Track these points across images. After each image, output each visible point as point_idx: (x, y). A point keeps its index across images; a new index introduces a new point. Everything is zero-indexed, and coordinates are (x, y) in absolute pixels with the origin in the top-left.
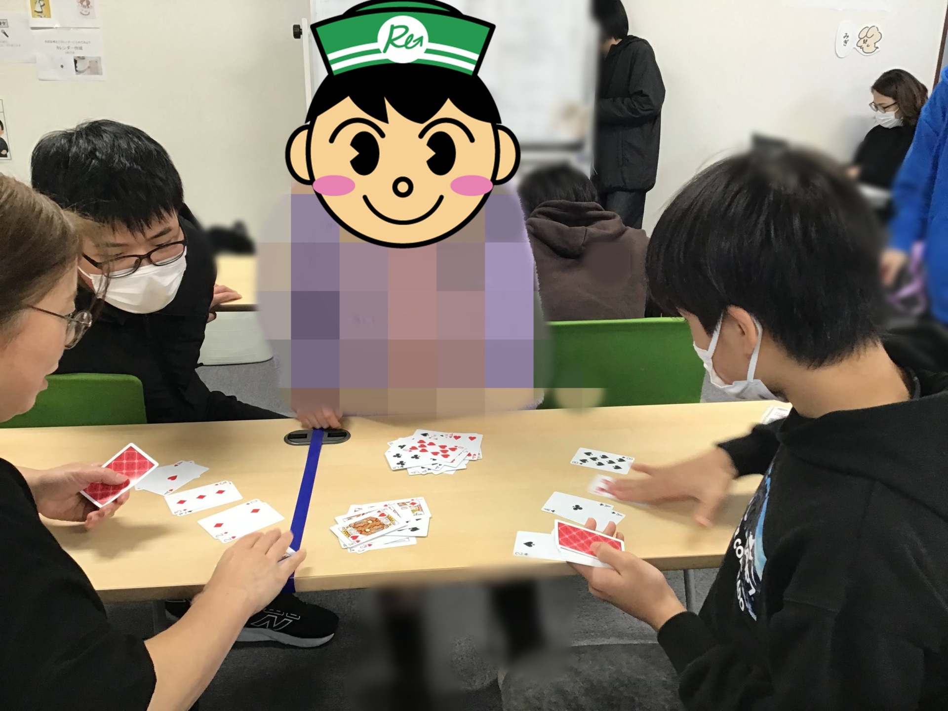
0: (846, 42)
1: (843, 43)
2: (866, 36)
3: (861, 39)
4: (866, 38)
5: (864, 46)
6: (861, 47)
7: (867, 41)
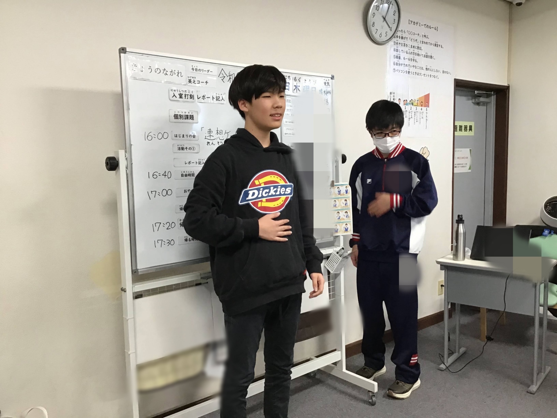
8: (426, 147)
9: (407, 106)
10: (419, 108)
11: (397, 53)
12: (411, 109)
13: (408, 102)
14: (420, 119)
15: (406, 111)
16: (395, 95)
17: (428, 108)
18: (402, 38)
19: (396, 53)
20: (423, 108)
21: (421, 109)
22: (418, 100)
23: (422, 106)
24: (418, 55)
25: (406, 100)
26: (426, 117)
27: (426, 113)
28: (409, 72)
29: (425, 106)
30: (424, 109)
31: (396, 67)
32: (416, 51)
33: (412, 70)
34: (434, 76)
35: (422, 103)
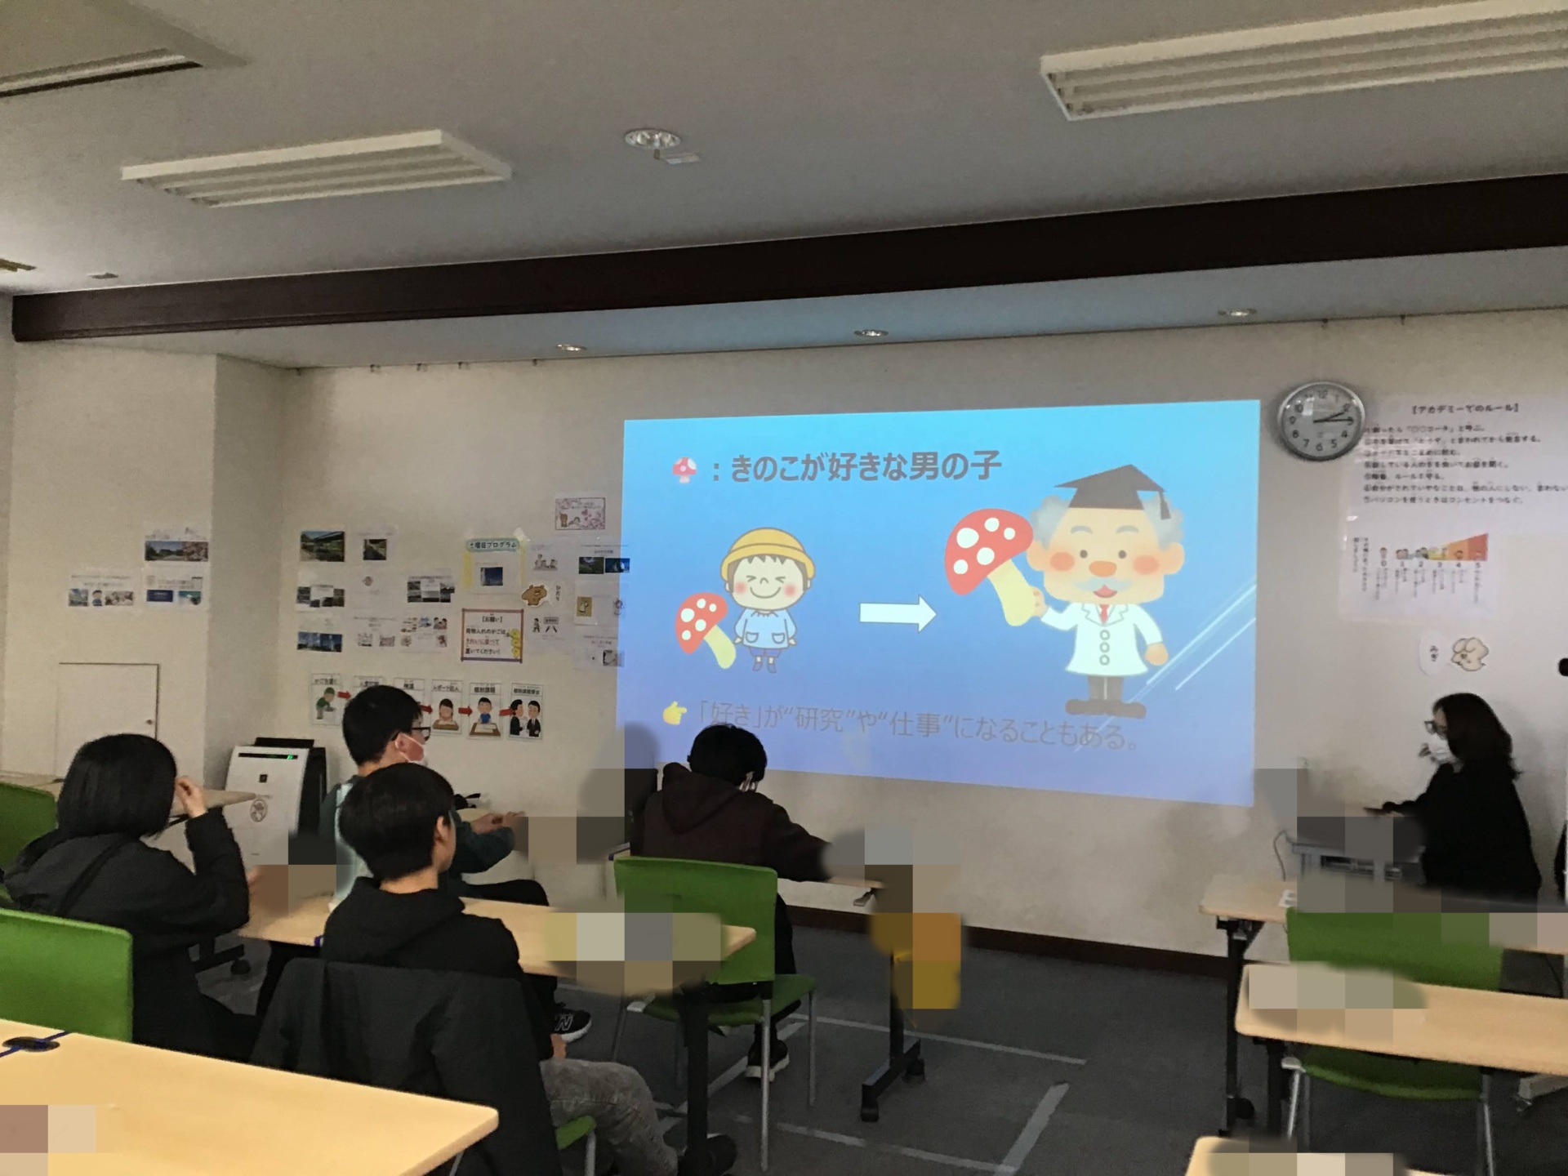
0: (1434, 656)
1: (1429, 656)
2: (1464, 649)
3: (1456, 653)
4: (1464, 653)
5: (1463, 661)
6: (1459, 663)
7: (1466, 655)
8: (1477, 636)
9: (1407, 563)
10: (1450, 564)
11: (1375, 469)
12: (1421, 566)
13: (1411, 551)
14: (1453, 584)
15: (1405, 570)
16: (1369, 542)
17: (1482, 563)
18: (1391, 442)
19: (1371, 471)
20: (1463, 562)
21: (1459, 565)
22: (1444, 549)
23: (1459, 558)
24: (1445, 464)
25: (1406, 550)
26: (1477, 579)
27: (1477, 572)
28: (1413, 500)
29: (1471, 557)
30: (1468, 565)
31: (1371, 494)
32: (1440, 459)
33: (1425, 493)
34: (1507, 501)
35: (1459, 554)
